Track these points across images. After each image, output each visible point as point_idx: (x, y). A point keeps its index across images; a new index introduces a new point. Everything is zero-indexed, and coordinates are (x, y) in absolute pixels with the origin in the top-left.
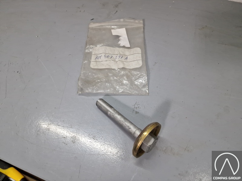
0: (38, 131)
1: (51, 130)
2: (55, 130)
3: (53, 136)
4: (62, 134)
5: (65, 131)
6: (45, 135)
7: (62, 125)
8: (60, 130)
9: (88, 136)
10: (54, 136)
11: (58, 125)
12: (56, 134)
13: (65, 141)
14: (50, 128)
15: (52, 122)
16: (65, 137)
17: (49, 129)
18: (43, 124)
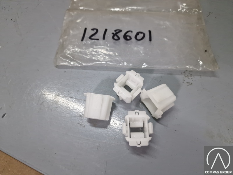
0: (41, 105)
1: (59, 103)
2: (65, 104)
3: (63, 113)
4: (77, 111)
5: (81, 106)
6: (51, 110)
7: (77, 98)
8: (74, 104)
9: (117, 116)
10: (65, 113)
11: (70, 97)
12: (68, 110)
13: (81, 122)
14: (58, 101)
15: (61, 92)
16: (81, 116)
17: (56, 103)
18: (48, 93)
